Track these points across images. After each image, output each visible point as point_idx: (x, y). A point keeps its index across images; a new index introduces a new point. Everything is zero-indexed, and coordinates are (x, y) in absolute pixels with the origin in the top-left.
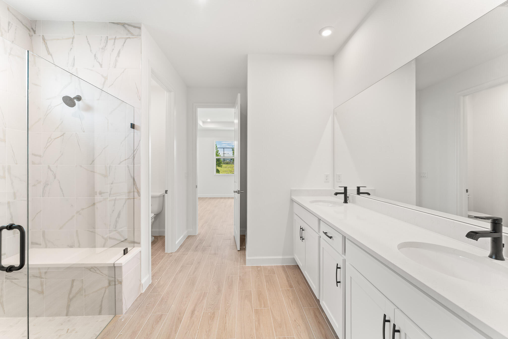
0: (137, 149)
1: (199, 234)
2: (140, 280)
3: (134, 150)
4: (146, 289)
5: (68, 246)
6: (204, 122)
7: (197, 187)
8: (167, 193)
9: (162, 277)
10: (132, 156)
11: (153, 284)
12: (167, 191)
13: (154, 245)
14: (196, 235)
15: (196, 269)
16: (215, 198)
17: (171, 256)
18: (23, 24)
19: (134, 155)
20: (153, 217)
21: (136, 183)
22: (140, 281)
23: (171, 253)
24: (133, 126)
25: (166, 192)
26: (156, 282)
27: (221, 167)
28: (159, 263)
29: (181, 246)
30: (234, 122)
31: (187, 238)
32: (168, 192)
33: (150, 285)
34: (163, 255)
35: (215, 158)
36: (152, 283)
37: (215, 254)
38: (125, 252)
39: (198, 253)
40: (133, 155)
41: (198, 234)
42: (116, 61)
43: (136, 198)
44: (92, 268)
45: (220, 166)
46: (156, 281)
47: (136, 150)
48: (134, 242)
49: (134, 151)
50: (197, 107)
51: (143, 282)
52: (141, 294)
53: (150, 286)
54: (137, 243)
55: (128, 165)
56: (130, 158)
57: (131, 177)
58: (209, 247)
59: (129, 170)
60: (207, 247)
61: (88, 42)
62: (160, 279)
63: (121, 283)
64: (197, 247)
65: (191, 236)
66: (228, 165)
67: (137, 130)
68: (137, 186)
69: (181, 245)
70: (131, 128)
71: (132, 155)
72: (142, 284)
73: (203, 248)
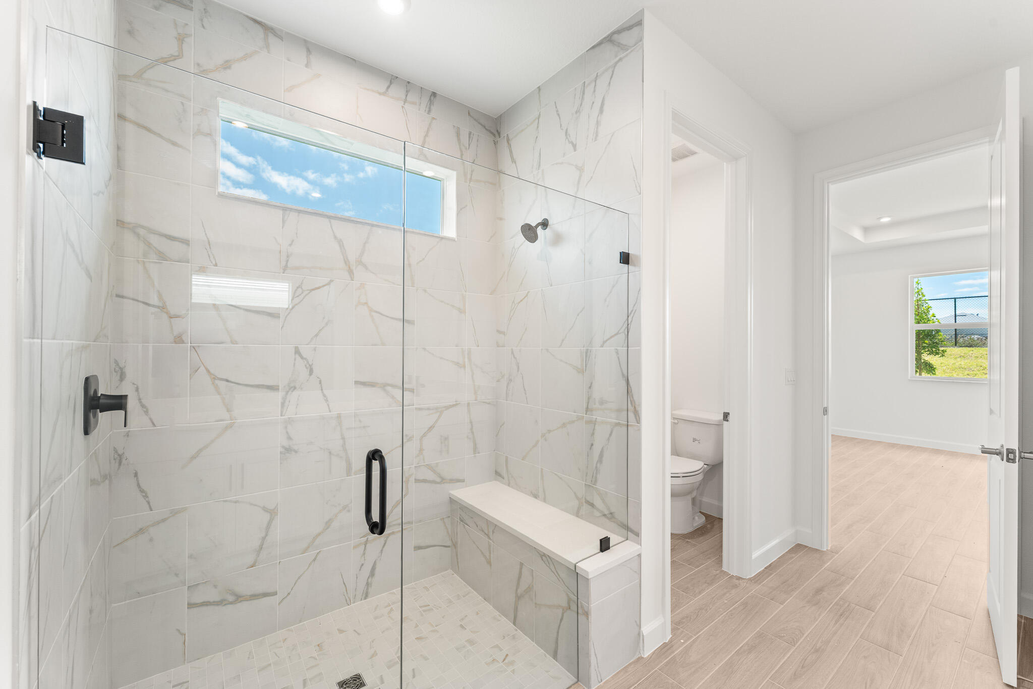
0: (634, 311)
1: (834, 551)
2: (638, 623)
3: (629, 312)
4: (654, 653)
5: (532, 492)
6: (866, 230)
7: (825, 411)
8: (728, 421)
9: (697, 638)
10: (624, 328)
11: (672, 646)
12: (729, 414)
13: (702, 538)
14: (825, 550)
15: (803, 667)
16: (909, 447)
17: (735, 586)
18: (486, 129)
19: (629, 326)
20: (701, 471)
21: (631, 390)
22: (637, 625)
23: (739, 578)
24: (625, 258)
25: (726, 416)
26: (680, 647)
27: (943, 356)
28: (700, 593)
29: (770, 568)
30: (987, 207)
31: (791, 551)
32: (730, 417)
33: (665, 645)
34: (716, 575)
35: (912, 327)
36: (671, 641)
37: (887, 648)
38: (605, 545)
39: (820, 615)
40: (626, 325)
41: (829, 548)
42: (598, 123)
43: (631, 425)
44: (544, 555)
45: (937, 354)
46: (682, 641)
47: (633, 313)
48: (627, 528)
49: (628, 317)
50: (828, 183)
51: (646, 630)
52: (639, 658)
53: (665, 648)
54: (632, 531)
55: (616, 349)
56: (620, 333)
57: (623, 375)
58: (868, 611)
59: (618, 358)
60: (858, 607)
61: (557, 111)
62: (694, 641)
63: (587, 614)
64: (819, 591)
65: (806, 547)
66: (971, 349)
67: (634, 265)
68: (633, 397)
69: (770, 565)
70: (621, 263)
71: (623, 325)
72: (643, 636)
73: (841, 602)
